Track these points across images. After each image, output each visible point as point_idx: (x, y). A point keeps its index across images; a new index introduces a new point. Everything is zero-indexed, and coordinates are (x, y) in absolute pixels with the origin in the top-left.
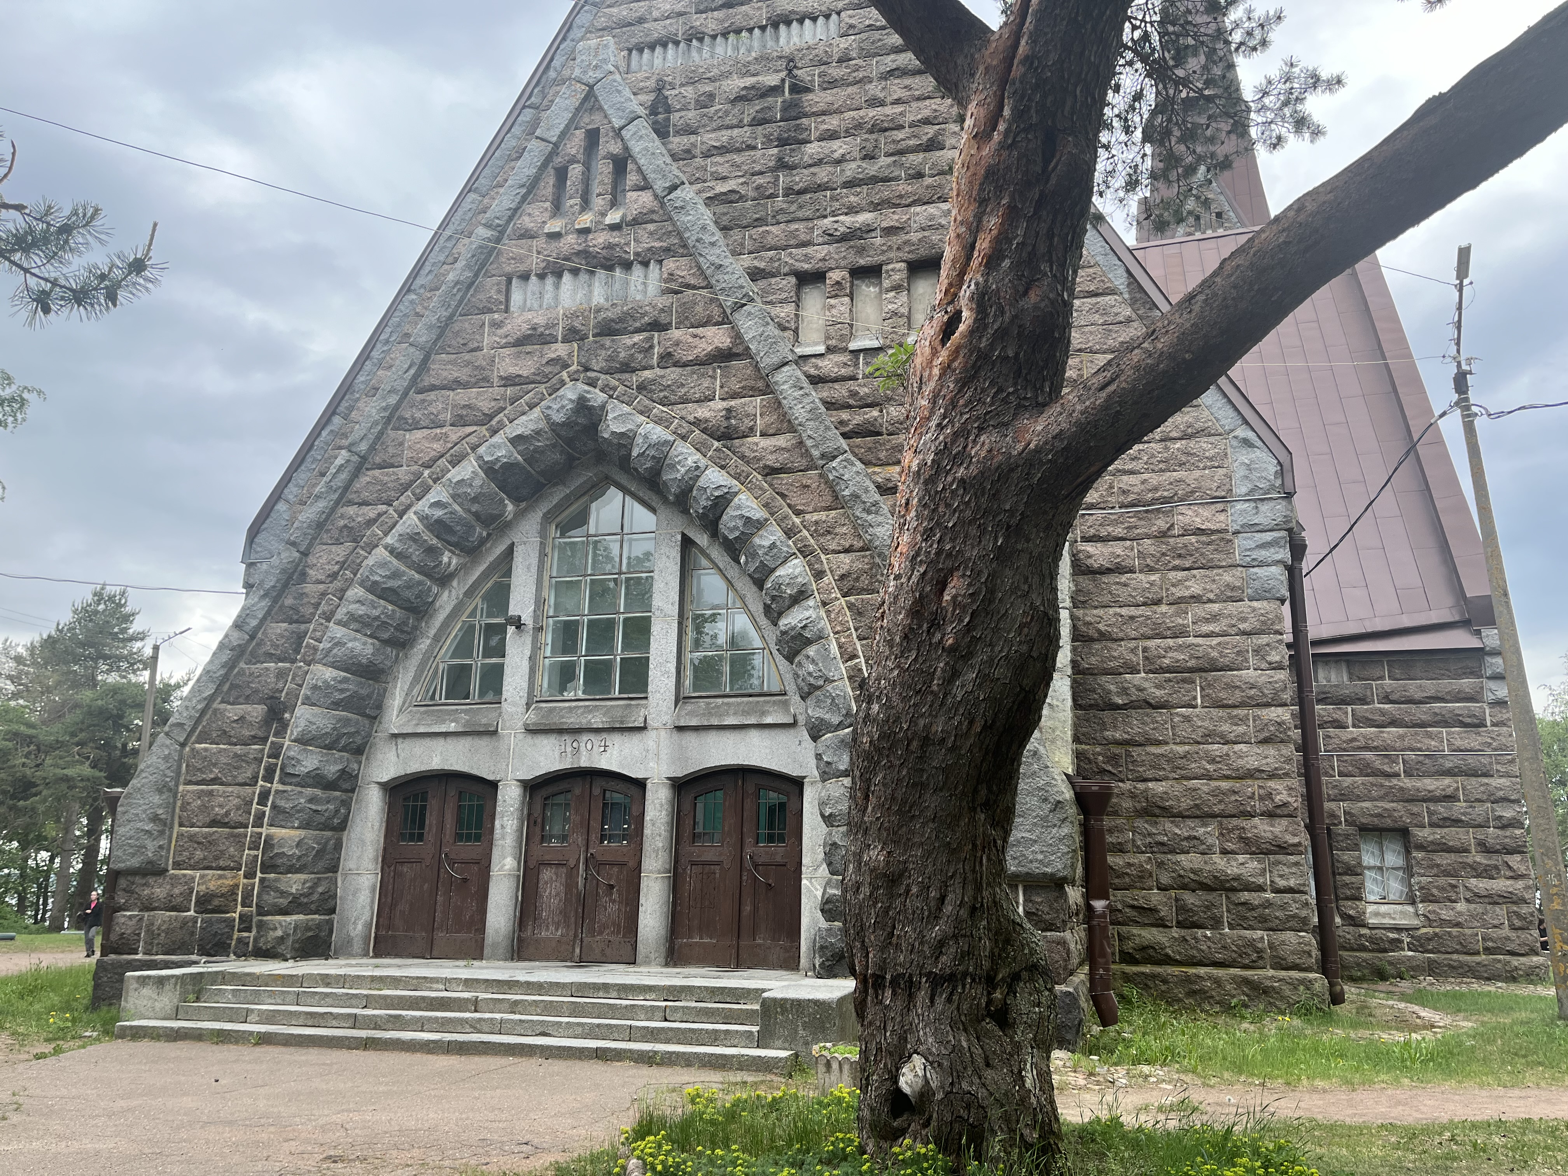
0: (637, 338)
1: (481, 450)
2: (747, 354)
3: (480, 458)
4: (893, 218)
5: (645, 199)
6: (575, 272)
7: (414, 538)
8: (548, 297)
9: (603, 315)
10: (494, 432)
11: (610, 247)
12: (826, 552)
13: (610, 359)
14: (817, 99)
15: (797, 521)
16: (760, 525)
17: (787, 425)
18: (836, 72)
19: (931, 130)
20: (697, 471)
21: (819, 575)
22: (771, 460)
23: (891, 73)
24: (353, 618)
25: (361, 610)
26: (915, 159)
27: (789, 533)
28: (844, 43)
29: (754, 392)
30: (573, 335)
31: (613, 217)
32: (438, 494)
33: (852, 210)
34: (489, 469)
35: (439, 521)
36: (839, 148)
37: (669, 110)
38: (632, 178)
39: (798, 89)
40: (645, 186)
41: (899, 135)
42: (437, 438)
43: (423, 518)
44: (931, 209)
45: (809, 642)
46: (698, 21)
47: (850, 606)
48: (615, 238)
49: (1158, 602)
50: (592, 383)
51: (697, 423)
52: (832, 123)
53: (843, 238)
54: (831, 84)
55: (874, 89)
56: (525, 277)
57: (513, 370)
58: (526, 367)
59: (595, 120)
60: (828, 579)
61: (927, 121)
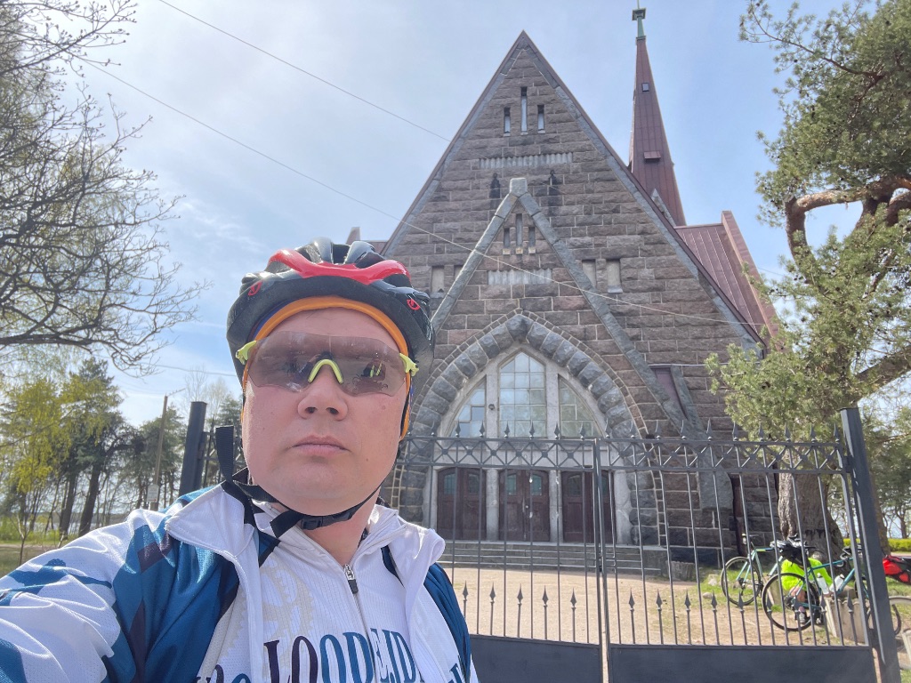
0: (545, 299)
1: (482, 338)
2: (590, 307)
3: (481, 342)
4: (600, 240)
5: (544, 244)
6: (515, 270)
7: (455, 373)
8: (504, 280)
9: (530, 289)
10: (486, 332)
11: (532, 262)
12: (627, 385)
13: (534, 306)
15: (615, 373)
16: (600, 374)
17: (607, 336)
18: (573, 178)
19: (614, 206)
20: (573, 352)
21: (626, 394)
22: (604, 349)
23: (597, 180)
24: (431, 404)
25: (434, 401)
26: (608, 216)
27: (613, 378)
28: (576, 166)
29: (594, 322)
30: (517, 295)
31: (531, 251)
32: (463, 356)
33: (582, 235)
34: (485, 347)
35: (466, 367)
36: (575, 209)
37: (499, 186)
38: (538, 235)
39: (555, 182)
40: (543, 239)
41: (601, 206)
42: (462, 334)
43: (458, 365)
44: (615, 238)
45: (624, 420)
46: (511, 149)
47: (640, 407)
48: (533, 259)
50: (527, 315)
51: (572, 333)
52: (572, 198)
54: (571, 182)
55: (590, 186)
56: (495, 271)
57: (493, 308)
58: (499, 308)
59: (520, 211)
60: (630, 395)
61: (612, 201)
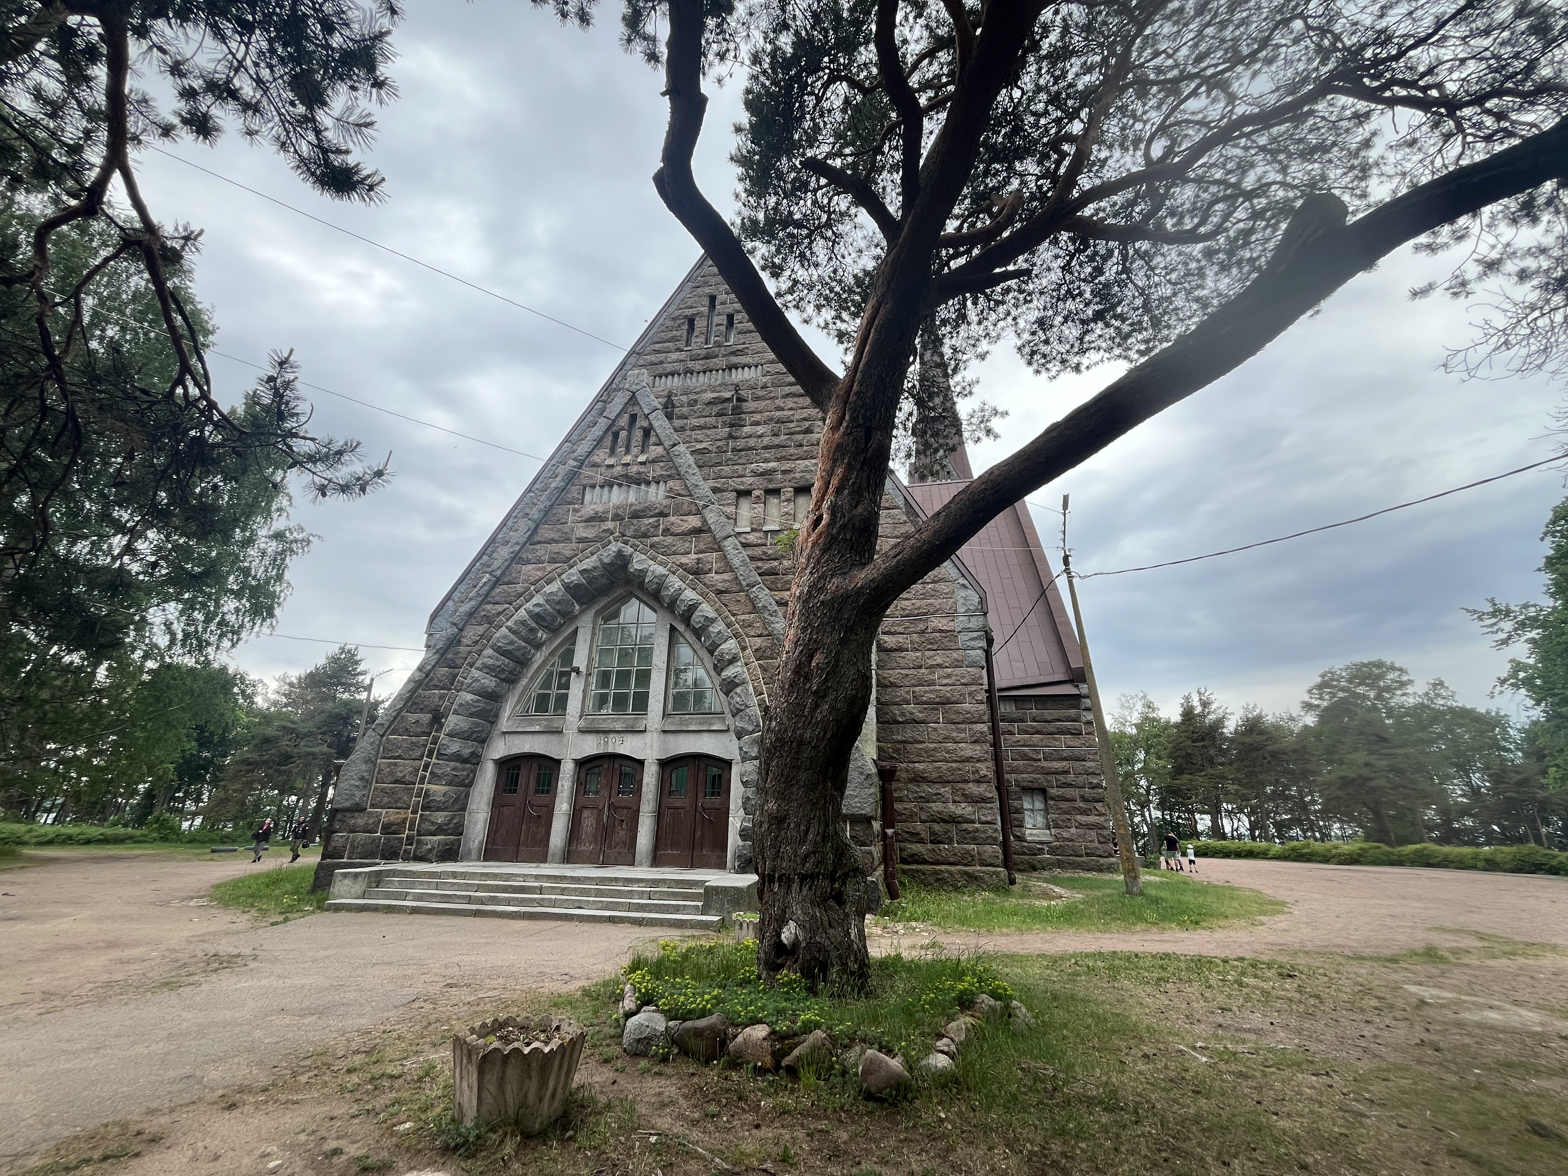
0: (651, 520)
1: (564, 576)
2: (709, 530)
3: (562, 581)
4: (787, 466)
5: (660, 450)
6: (620, 485)
7: (523, 623)
8: (605, 498)
9: (633, 508)
10: (571, 567)
11: (639, 473)
12: (748, 636)
13: (636, 530)
14: (750, 405)
15: (733, 619)
16: (713, 621)
17: (729, 568)
18: (761, 393)
19: (807, 424)
20: (680, 591)
21: (744, 649)
22: (720, 586)
23: (788, 395)
24: (485, 666)
25: (490, 662)
26: (799, 437)
27: (729, 625)
28: (764, 380)
29: (713, 550)
30: (617, 517)
31: (642, 458)
32: (538, 599)
33: (766, 461)
34: (567, 587)
35: (537, 614)
36: (760, 430)
37: (673, 406)
38: (653, 439)
39: (740, 400)
40: (660, 443)
41: (791, 425)
42: (539, 569)
43: (529, 612)
44: (806, 462)
45: (737, 685)
46: (691, 364)
47: (760, 666)
48: (642, 469)
49: (920, 667)
50: (626, 543)
51: (681, 565)
52: (757, 417)
53: (761, 474)
54: (757, 399)
55: (779, 402)
56: (593, 487)
57: (584, 535)
58: (590, 533)
59: (636, 409)
60: (749, 651)
61: (805, 419)
